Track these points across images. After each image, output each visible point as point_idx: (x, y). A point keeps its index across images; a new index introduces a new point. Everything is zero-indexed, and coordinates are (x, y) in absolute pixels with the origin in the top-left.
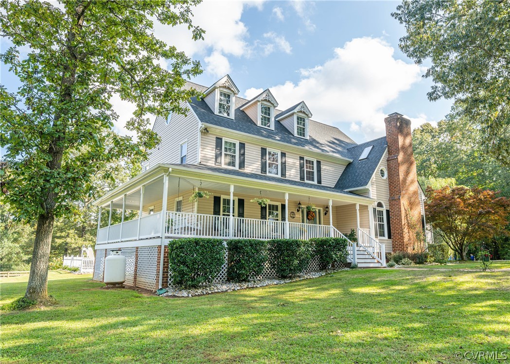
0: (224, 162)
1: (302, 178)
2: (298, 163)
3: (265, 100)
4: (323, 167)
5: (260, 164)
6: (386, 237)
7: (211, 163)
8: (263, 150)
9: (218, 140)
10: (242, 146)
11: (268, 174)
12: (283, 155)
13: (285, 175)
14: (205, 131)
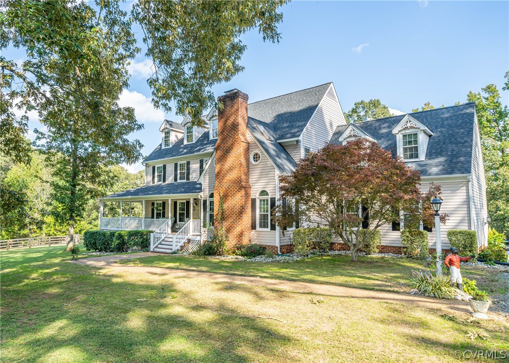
0: (156, 181)
5: (174, 175)
7: (151, 184)
8: (176, 165)
9: (154, 168)
10: (165, 166)
11: (179, 181)
12: (188, 163)
13: (189, 178)
14: (147, 164)
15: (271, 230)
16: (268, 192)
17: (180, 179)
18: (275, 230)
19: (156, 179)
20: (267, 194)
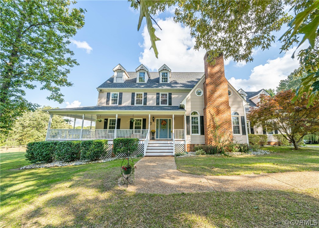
0: (111, 103)
1: (158, 104)
2: (155, 97)
3: (141, 70)
4: (173, 96)
5: (131, 101)
6: (199, 134)
7: (105, 105)
8: (133, 94)
9: (108, 94)
10: (121, 94)
11: (135, 105)
12: (146, 94)
13: (146, 104)
14: (101, 91)
15: (243, 135)
16: (239, 113)
17: (137, 104)
18: (246, 135)
19: (111, 102)
20: (238, 114)
